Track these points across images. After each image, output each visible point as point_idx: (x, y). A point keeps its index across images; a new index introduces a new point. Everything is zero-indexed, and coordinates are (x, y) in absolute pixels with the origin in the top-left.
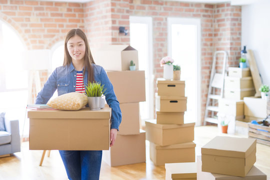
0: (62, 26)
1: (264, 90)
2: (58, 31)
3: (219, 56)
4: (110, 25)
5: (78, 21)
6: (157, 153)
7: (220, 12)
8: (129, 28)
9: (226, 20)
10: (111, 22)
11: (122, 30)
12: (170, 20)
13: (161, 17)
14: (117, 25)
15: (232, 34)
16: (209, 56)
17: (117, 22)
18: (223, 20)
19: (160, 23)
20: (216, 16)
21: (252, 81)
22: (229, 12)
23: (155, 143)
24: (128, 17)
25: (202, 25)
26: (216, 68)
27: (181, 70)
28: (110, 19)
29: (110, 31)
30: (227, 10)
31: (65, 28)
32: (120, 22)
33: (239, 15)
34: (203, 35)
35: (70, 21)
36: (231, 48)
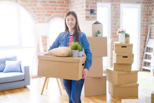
0: (55, 9)
2: (53, 12)
3: (152, 28)
4: (85, 8)
5: (65, 6)
6: (114, 89)
8: (96, 10)
11: (92, 12)
12: (122, 5)
13: (116, 3)
14: (89, 8)
16: (146, 28)
17: (89, 6)
19: (116, 7)
20: (150, 3)
23: (113, 83)
24: (96, 3)
25: (141, 8)
26: (150, 35)
27: (130, 37)
28: (85, 5)
29: (85, 12)
31: (57, 10)
32: (91, 7)
34: (142, 15)
35: (60, 6)
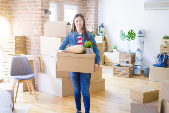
1: (116, 48)
5: (7, 3)
7: (87, 4)
8: (49, 9)
9: (91, 8)
10: (41, 6)
11: (46, 11)
12: (66, 6)
13: (61, 4)
14: (44, 8)
15: (95, 16)
17: (44, 6)
18: (90, 8)
19: (60, 8)
20: (84, 6)
21: (106, 43)
22: (93, 4)
24: (48, 3)
25: (78, 10)
28: (40, 4)
29: (41, 11)
30: (92, 2)
33: (97, 6)
35: (2, 2)
36: (94, 24)
